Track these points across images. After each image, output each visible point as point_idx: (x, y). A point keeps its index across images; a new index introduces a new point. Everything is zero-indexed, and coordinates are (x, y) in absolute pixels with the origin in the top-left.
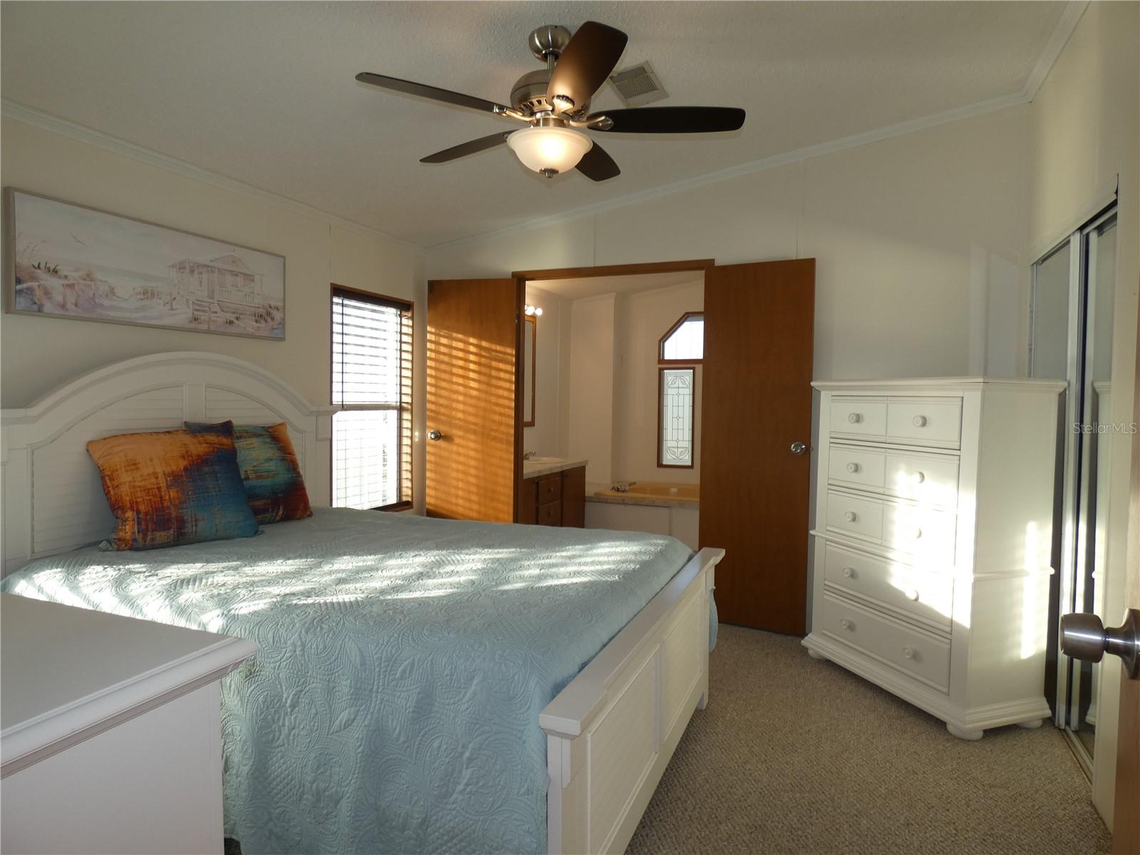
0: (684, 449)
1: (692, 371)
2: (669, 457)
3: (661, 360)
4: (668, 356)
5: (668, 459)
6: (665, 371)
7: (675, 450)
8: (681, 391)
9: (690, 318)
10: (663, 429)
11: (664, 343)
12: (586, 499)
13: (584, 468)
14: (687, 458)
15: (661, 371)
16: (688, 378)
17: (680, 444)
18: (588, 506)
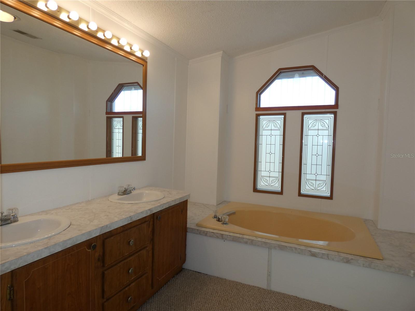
0: (274, 178)
1: (283, 116)
2: (262, 184)
3: (258, 108)
4: (263, 105)
5: (261, 185)
6: (261, 117)
7: (268, 178)
8: (273, 132)
9: (282, 74)
10: (258, 162)
11: (260, 94)
12: (188, 230)
13: (186, 202)
14: (277, 185)
15: (258, 116)
16: (279, 122)
17: (272, 174)
18: (190, 237)
